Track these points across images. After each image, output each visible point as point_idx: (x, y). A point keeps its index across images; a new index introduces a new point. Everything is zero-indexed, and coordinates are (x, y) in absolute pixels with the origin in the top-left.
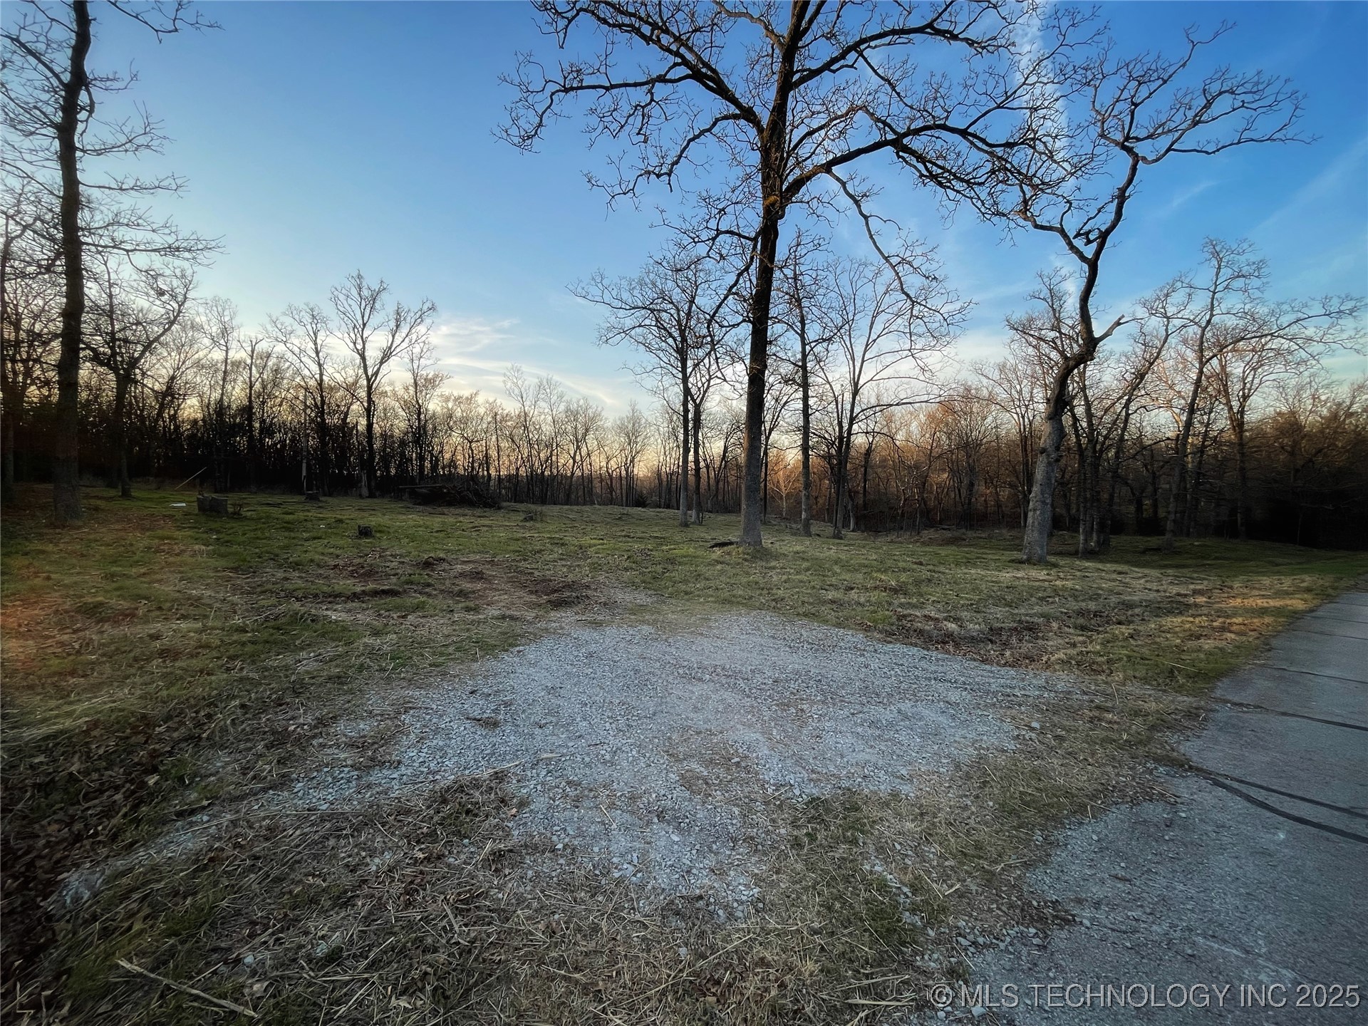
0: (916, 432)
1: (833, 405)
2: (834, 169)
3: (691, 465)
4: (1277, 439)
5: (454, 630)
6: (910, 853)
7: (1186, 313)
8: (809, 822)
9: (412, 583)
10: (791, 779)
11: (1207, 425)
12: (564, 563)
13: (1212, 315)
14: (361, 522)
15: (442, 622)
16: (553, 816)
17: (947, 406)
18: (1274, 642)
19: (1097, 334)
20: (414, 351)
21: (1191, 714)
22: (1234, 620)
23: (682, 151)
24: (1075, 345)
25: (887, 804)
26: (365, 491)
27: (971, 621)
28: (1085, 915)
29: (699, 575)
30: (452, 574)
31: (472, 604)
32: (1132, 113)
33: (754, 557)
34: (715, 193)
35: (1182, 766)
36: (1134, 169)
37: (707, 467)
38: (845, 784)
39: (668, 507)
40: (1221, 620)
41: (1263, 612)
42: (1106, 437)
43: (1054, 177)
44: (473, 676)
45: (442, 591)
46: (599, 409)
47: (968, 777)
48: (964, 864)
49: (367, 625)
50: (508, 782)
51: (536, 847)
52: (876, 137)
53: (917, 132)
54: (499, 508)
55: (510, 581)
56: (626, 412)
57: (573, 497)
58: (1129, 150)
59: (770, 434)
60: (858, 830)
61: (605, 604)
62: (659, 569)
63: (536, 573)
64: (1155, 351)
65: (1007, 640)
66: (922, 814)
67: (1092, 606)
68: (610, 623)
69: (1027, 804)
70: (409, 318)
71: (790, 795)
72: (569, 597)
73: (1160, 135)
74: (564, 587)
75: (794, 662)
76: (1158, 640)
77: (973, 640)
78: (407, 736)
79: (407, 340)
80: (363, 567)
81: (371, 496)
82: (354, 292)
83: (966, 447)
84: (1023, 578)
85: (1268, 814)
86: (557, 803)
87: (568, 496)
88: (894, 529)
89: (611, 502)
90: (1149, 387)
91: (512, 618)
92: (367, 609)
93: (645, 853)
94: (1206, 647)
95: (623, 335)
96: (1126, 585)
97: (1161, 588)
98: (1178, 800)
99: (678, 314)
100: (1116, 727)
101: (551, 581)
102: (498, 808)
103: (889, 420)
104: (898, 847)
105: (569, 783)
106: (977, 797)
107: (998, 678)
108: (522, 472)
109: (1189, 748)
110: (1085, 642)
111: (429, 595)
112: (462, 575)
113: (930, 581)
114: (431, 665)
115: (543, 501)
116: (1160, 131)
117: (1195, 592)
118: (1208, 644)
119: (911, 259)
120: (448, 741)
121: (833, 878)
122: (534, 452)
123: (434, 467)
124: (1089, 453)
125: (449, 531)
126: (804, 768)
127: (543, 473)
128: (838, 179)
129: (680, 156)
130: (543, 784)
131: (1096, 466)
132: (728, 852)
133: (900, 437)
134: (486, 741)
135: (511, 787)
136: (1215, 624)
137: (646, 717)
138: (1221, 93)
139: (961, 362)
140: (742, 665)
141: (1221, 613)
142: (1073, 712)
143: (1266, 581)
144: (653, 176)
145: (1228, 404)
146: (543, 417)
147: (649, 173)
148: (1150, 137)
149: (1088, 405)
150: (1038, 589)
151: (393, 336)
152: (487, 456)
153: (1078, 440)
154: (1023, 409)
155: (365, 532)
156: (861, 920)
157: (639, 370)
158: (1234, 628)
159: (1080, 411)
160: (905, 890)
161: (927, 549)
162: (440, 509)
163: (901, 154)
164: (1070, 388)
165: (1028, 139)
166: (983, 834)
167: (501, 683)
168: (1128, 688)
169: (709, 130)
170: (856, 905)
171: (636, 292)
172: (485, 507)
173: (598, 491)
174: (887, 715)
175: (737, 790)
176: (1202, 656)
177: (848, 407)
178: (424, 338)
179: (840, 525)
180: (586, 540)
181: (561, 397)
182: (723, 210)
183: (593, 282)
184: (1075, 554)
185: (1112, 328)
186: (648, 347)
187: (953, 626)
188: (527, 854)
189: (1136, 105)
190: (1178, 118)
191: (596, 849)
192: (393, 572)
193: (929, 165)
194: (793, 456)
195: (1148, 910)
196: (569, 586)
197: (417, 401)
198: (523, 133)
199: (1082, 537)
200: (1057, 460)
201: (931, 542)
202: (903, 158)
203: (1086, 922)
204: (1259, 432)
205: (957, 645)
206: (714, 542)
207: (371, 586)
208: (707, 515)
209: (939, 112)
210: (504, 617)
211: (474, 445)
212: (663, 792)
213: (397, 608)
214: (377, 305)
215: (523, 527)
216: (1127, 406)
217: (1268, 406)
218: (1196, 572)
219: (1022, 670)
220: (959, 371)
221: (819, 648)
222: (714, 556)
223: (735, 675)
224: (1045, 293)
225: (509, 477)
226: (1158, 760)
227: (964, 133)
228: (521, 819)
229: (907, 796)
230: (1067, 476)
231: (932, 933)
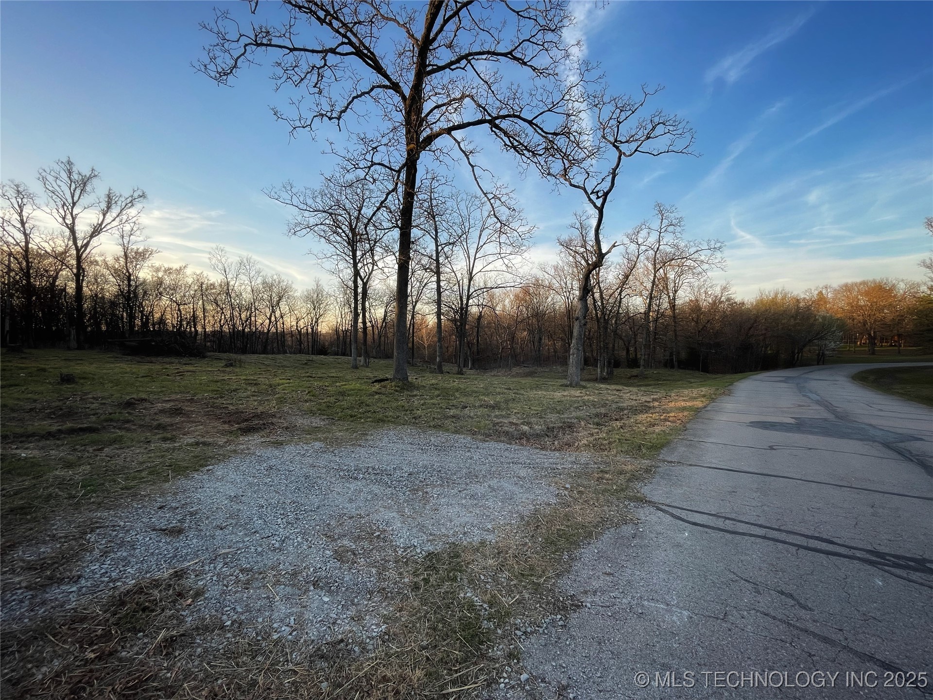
0: (508, 305)
1: (456, 287)
2: (453, 133)
3: (360, 325)
4: (690, 314)
5: (150, 457)
6: (490, 580)
7: (647, 243)
8: (425, 571)
9: (111, 420)
10: (415, 542)
11: (659, 306)
12: (255, 398)
13: (659, 245)
14: (65, 371)
15: (138, 451)
16: (225, 599)
17: (526, 290)
18: (688, 426)
19: (604, 251)
20: (125, 229)
21: (648, 471)
22: (671, 415)
23: (349, 104)
24: (594, 257)
25: (478, 550)
26: (73, 344)
27: (537, 424)
28: (588, 600)
29: (362, 403)
30: (152, 411)
31: (169, 435)
32: (618, 127)
33: (403, 389)
34: (370, 136)
35: (642, 501)
36: (620, 159)
37: (373, 326)
38: (451, 540)
39: (344, 354)
40: (665, 415)
41: (684, 409)
42: (611, 311)
43: (580, 157)
44: (163, 494)
45: (141, 426)
46: (290, 282)
47: (528, 523)
48: (522, 581)
49: (60, 459)
50: (187, 578)
51: (206, 629)
52: (479, 116)
53: (504, 117)
54: (204, 357)
55: (207, 414)
56: (312, 286)
57: (269, 348)
58: (617, 148)
59: (416, 304)
60: (457, 571)
61: (287, 428)
62: (332, 399)
63: (231, 407)
64: (633, 263)
65: (557, 435)
66: (499, 553)
67: (603, 410)
68: (289, 442)
69: (560, 536)
70: (119, 203)
71: (414, 553)
72: (257, 424)
73: (632, 141)
74: (253, 417)
75: (423, 459)
76: (634, 428)
77: (538, 436)
78: (91, 552)
79: (118, 219)
80: (61, 409)
81: (80, 347)
82: (64, 175)
83: (537, 316)
84: (567, 396)
85: (681, 523)
86: (230, 588)
87: (265, 347)
88: (496, 368)
89: (300, 351)
90: (631, 283)
91: (204, 444)
92: (62, 445)
93: (300, 615)
94: (657, 431)
95: (308, 230)
96: (621, 397)
97: (637, 398)
98: (639, 521)
99: (350, 218)
100: (610, 482)
101: (242, 412)
102: (174, 602)
103: (492, 297)
104: (482, 577)
105: (242, 571)
106: (533, 536)
107: (548, 458)
108: (226, 328)
109: (646, 490)
110: (598, 433)
111: (128, 430)
112: (163, 411)
113: (514, 400)
114: (122, 489)
115: (244, 351)
116: (632, 139)
117: (654, 400)
118: (658, 429)
119: (500, 196)
120: (132, 552)
121: (439, 607)
122: (236, 313)
123: (145, 324)
124: (602, 321)
125: (154, 376)
126: (424, 533)
127: (243, 330)
128: (455, 139)
129: (347, 108)
130: (218, 574)
131: (606, 328)
132: (366, 603)
133: (499, 308)
134: (170, 547)
135: (190, 581)
136: (662, 417)
137: (311, 511)
138: (659, 124)
139: (533, 263)
140: (387, 465)
141: (665, 411)
142: (588, 475)
143: (686, 392)
144: (325, 118)
145: (668, 294)
146: (243, 287)
147: (322, 115)
148: (627, 142)
149: (601, 293)
150: (575, 402)
151: (104, 215)
152: (194, 317)
153: (597, 314)
154: (568, 294)
155: (67, 379)
156: (455, 632)
157: (321, 255)
158: (671, 419)
159: (597, 295)
160: (485, 606)
161: (514, 380)
162: (148, 359)
163: (494, 129)
164: (592, 282)
165: (566, 133)
166: (535, 560)
167: (189, 497)
168: (618, 458)
169: (368, 93)
170: (453, 623)
171: (318, 200)
172: (191, 356)
173: (290, 343)
174: (480, 489)
175: (377, 556)
176: (655, 436)
177: (466, 288)
178: (134, 219)
179: (462, 365)
180: (277, 380)
181: (259, 272)
182: (376, 148)
183: (284, 189)
184: (596, 380)
185: (611, 249)
186: (329, 241)
187: (526, 427)
188: (198, 635)
189: (620, 123)
190: (640, 133)
191: (260, 620)
192: (93, 412)
193: (512, 139)
194: (432, 320)
195: (621, 591)
196: (257, 416)
197: (128, 271)
198: (220, 70)
199: (599, 370)
200: (585, 325)
201: (518, 375)
202: (495, 132)
203: (589, 605)
204: (683, 311)
205: (528, 440)
206: (375, 379)
207: (69, 425)
208: (372, 360)
209: (516, 108)
210: (197, 444)
211: (181, 307)
212: (319, 566)
213: (93, 443)
214: (88, 188)
215: (224, 372)
216: (620, 294)
217: (686, 296)
218: (654, 388)
219: (563, 453)
220: (532, 269)
221: (441, 449)
222: (374, 389)
223: (383, 472)
224: (578, 225)
225: (214, 333)
226: (630, 499)
227: (530, 123)
228: (195, 607)
229: (490, 542)
230: (591, 334)
231: (499, 631)
